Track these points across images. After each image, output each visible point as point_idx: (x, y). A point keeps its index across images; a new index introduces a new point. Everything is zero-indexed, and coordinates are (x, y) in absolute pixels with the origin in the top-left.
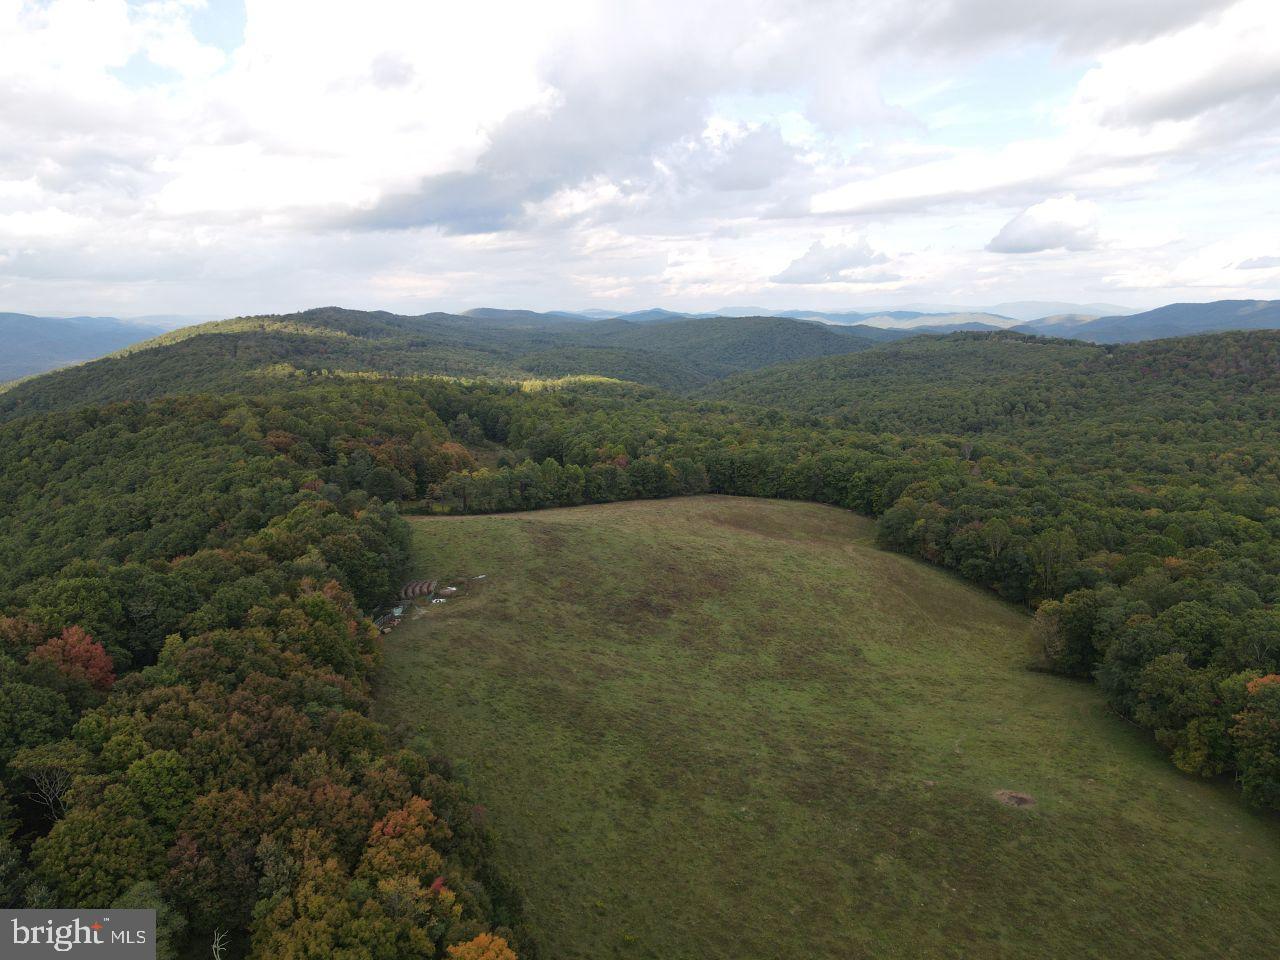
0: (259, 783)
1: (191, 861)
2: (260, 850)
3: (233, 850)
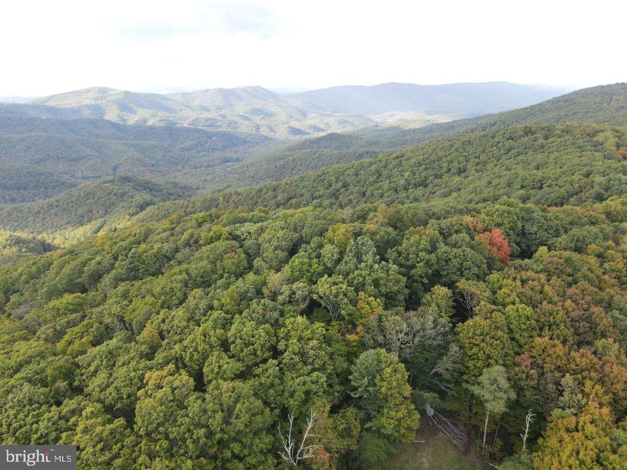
0: (573, 345)
1: (526, 368)
2: (563, 381)
3: (549, 374)
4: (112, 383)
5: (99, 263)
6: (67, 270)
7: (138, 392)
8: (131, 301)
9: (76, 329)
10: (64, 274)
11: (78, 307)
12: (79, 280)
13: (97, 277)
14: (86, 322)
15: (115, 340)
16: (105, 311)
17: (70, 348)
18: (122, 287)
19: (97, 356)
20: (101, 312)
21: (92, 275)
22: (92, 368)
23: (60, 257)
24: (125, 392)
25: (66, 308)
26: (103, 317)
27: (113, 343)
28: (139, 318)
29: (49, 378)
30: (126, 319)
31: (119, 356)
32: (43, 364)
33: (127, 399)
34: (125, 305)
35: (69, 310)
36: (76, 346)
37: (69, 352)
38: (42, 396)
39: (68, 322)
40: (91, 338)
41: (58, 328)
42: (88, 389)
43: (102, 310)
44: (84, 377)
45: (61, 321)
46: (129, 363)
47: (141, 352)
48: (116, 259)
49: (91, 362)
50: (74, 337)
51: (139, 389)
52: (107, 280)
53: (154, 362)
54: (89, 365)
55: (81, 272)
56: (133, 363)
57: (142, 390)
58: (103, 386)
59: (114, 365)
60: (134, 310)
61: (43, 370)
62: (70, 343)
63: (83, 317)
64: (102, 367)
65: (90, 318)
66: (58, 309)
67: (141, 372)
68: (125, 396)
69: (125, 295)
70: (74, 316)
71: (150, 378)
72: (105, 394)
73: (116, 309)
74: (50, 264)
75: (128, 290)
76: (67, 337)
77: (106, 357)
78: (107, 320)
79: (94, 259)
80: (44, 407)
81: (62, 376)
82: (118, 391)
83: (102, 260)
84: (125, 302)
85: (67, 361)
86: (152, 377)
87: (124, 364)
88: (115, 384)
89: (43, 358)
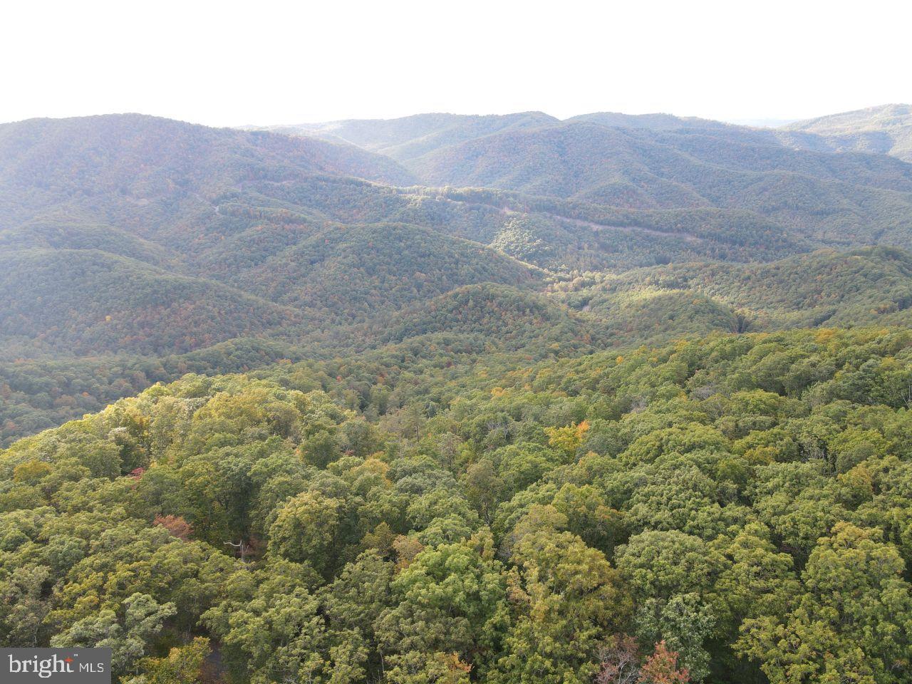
4: (790, 512)
5: (813, 365)
6: (768, 360)
7: (820, 539)
8: (844, 428)
9: (762, 434)
10: (764, 364)
11: (771, 410)
12: (781, 378)
13: (805, 382)
14: (776, 430)
15: (808, 465)
16: (803, 427)
17: (749, 452)
18: (836, 406)
19: (780, 474)
20: (799, 427)
21: (798, 377)
22: (770, 485)
23: (765, 342)
24: (803, 529)
25: (757, 405)
26: (800, 433)
27: (805, 467)
28: (850, 452)
29: (719, 473)
30: (831, 448)
31: (808, 486)
32: (716, 455)
33: (803, 538)
34: (835, 430)
35: (759, 409)
36: (757, 452)
37: (746, 455)
38: (708, 487)
39: (754, 423)
40: (778, 451)
41: (741, 424)
42: (758, 505)
43: (801, 425)
44: (757, 490)
45: (747, 418)
46: (819, 499)
47: (840, 494)
48: (839, 366)
49: (771, 477)
50: (757, 441)
51: (823, 535)
52: (818, 389)
53: (854, 514)
54: (767, 480)
55: (785, 369)
56: (824, 502)
57: (826, 538)
58: (778, 510)
59: (798, 493)
60: (845, 441)
61: (715, 462)
62: (750, 446)
63: (774, 424)
64: (782, 489)
65: (782, 429)
66: (747, 404)
67: (832, 517)
68: (801, 535)
69: (839, 417)
70: (763, 418)
71: (842, 529)
72: (778, 520)
73: (820, 430)
74: (749, 348)
75: (845, 413)
76: (748, 439)
77: (791, 480)
78: (804, 439)
79: (808, 357)
80: (706, 500)
81: (733, 476)
82: (795, 524)
83: (819, 361)
84: (836, 426)
85: (743, 463)
86: (845, 530)
87: (811, 498)
88: (793, 514)
89: (718, 449)
